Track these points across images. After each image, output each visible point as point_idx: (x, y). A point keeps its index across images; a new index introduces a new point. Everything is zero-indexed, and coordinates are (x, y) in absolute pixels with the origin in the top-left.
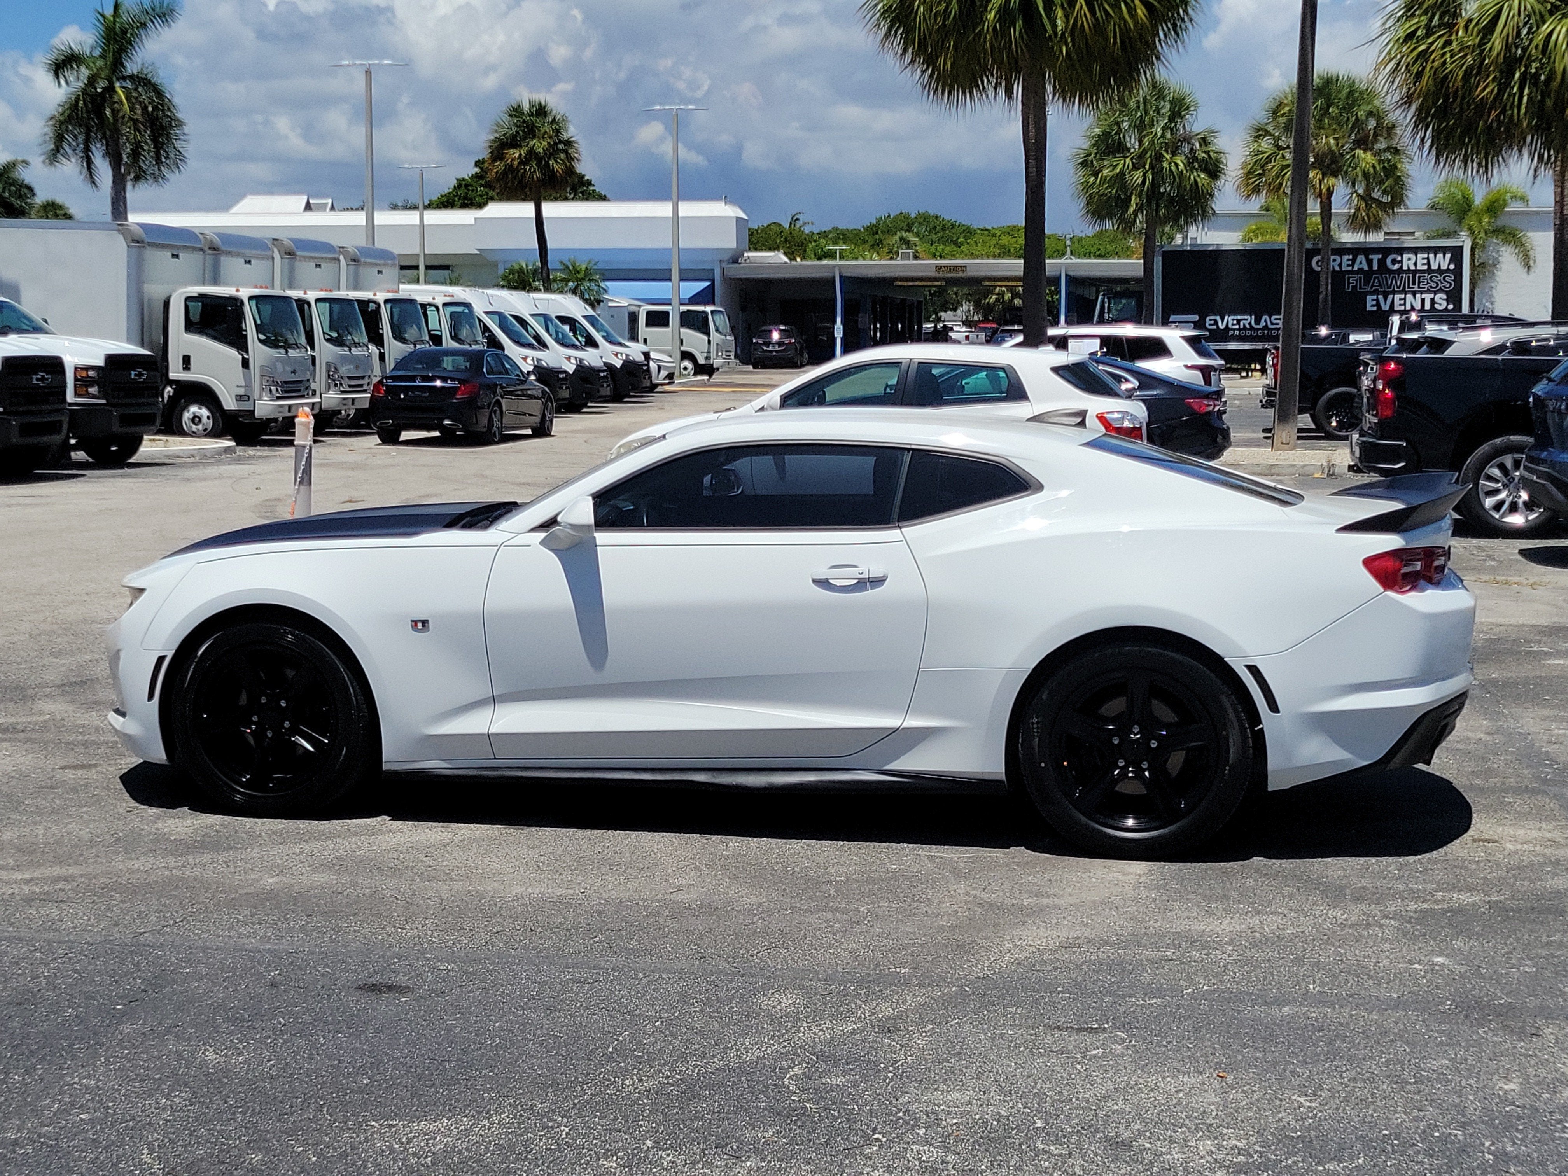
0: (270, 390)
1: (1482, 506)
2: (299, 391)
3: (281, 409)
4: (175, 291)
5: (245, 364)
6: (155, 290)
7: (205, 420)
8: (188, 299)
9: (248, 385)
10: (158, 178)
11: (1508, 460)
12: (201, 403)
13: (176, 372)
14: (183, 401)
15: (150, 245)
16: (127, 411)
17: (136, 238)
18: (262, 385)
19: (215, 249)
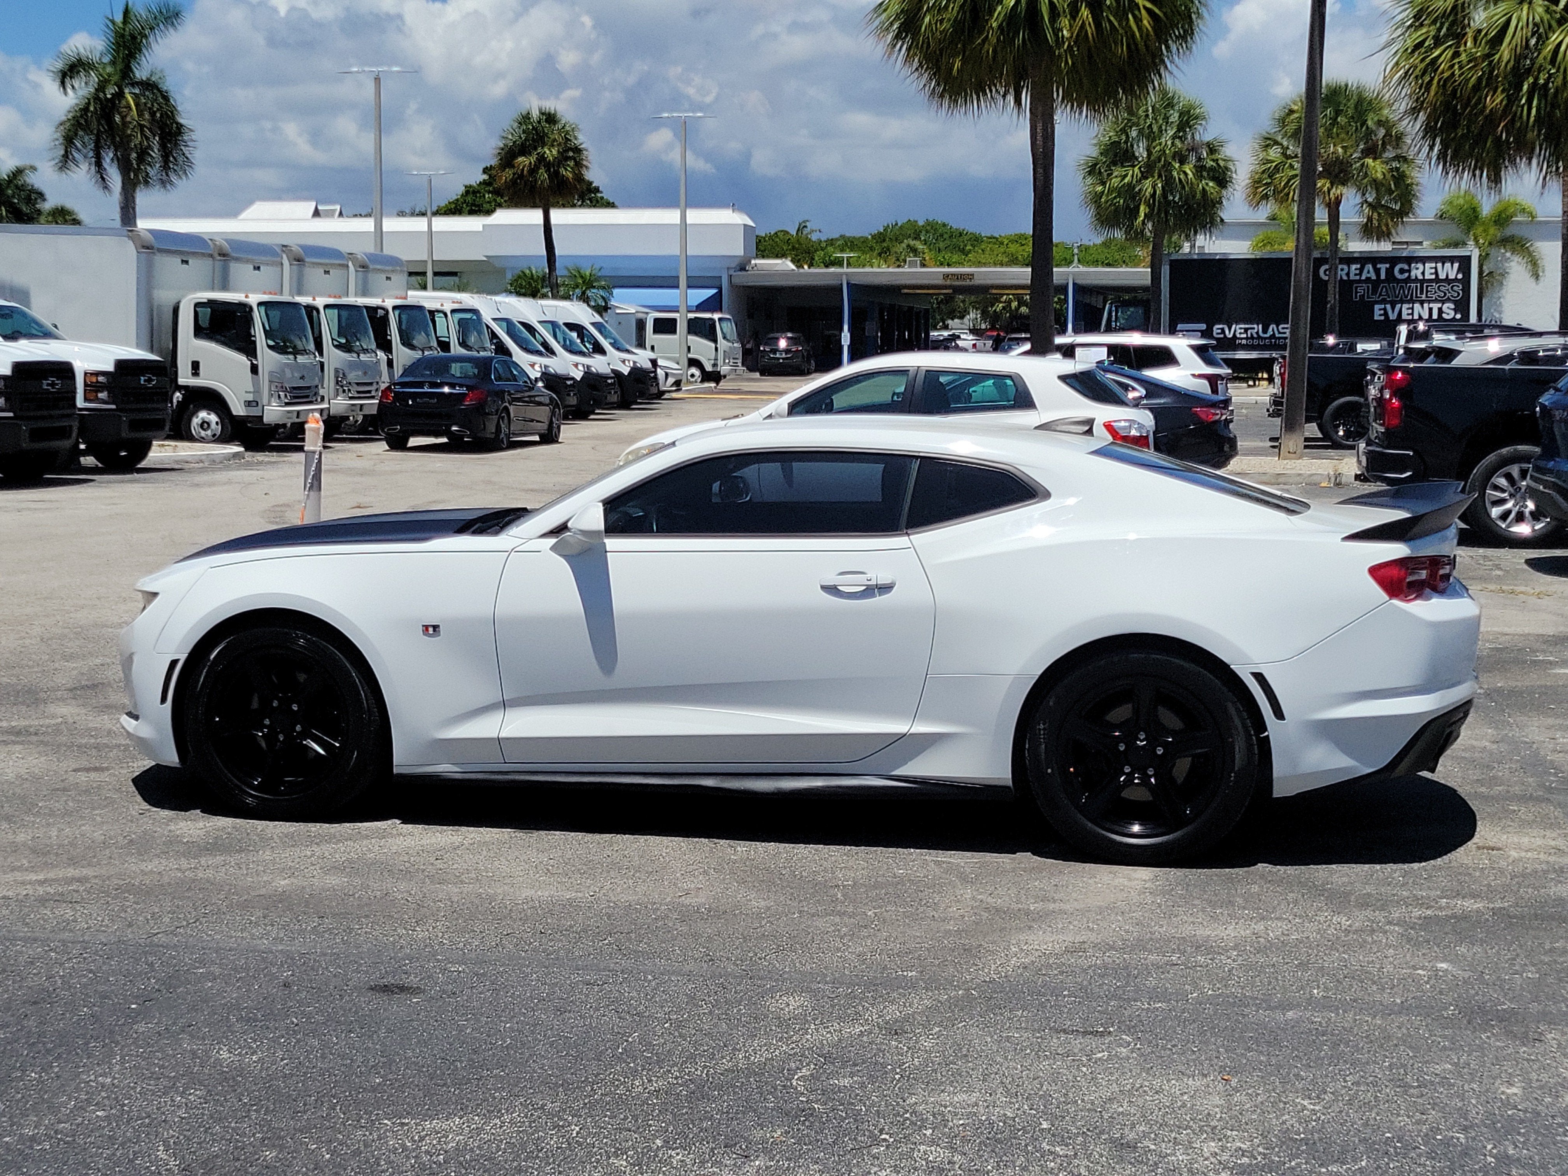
0: (279, 396)
1: (1489, 516)
2: (307, 397)
3: (289, 415)
4: (184, 296)
5: (254, 369)
6: (164, 296)
7: (213, 425)
8: (197, 305)
9: (257, 391)
10: (166, 184)
11: (1515, 470)
12: (210, 408)
13: (185, 378)
14: (192, 406)
15: (160, 250)
16: (139, 416)
17: (145, 244)
18: (270, 390)
19: (224, 255)
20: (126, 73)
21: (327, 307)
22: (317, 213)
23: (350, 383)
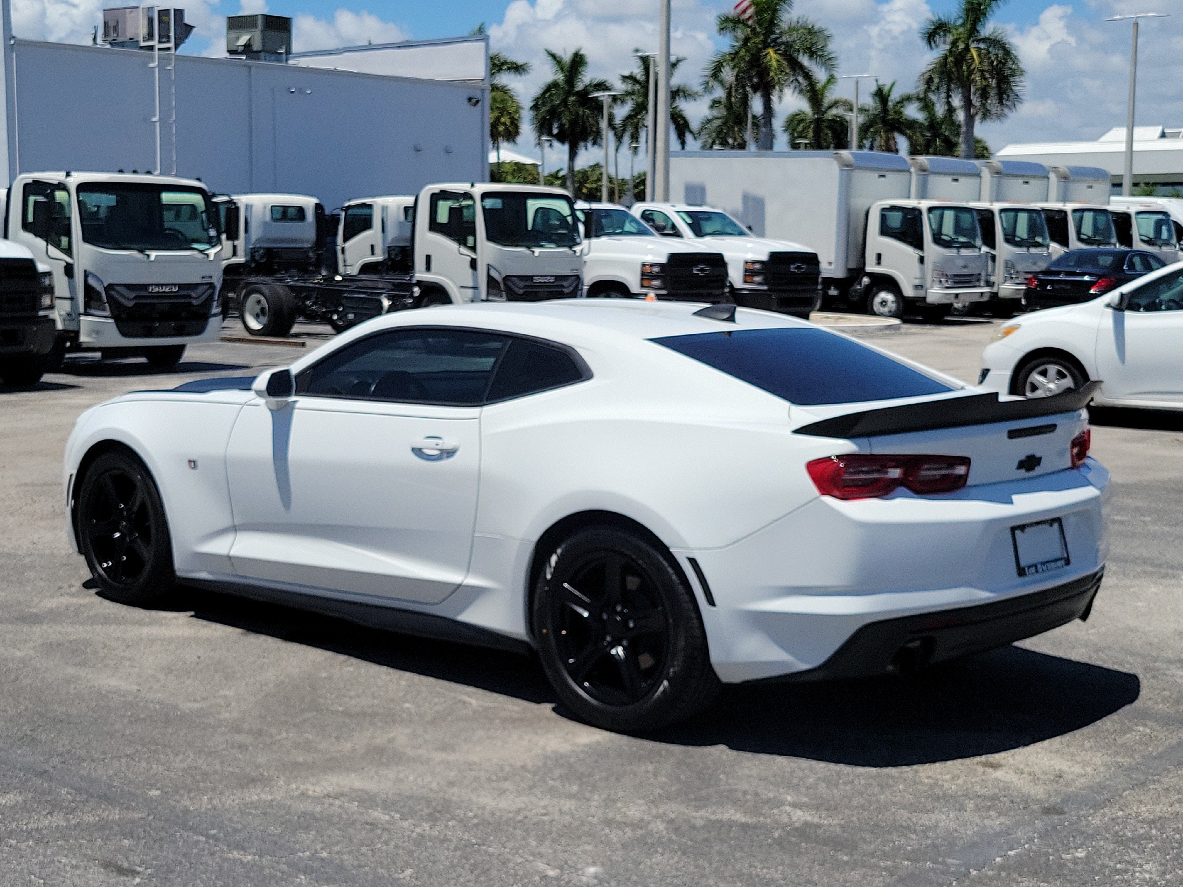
0: (940, 282)
2: (970, 282)
3: (948, 297)
4: (872, 204)
5: (922, 260)
6: (859, 203)
7: (889, 304)
8: (884, 209)
9: (923, 278)
10: (1000, 116)
12: (889, 290)
13: (871, 267)
14: (875, 289)
15: (860, 168)
16: (786, 295)
17: (846, 163)
18: (933, 277)
19: (924, 170)
20: (973, 31)
21: (1002, 211)
22: (1163, 135)
23: (1017, 272)
